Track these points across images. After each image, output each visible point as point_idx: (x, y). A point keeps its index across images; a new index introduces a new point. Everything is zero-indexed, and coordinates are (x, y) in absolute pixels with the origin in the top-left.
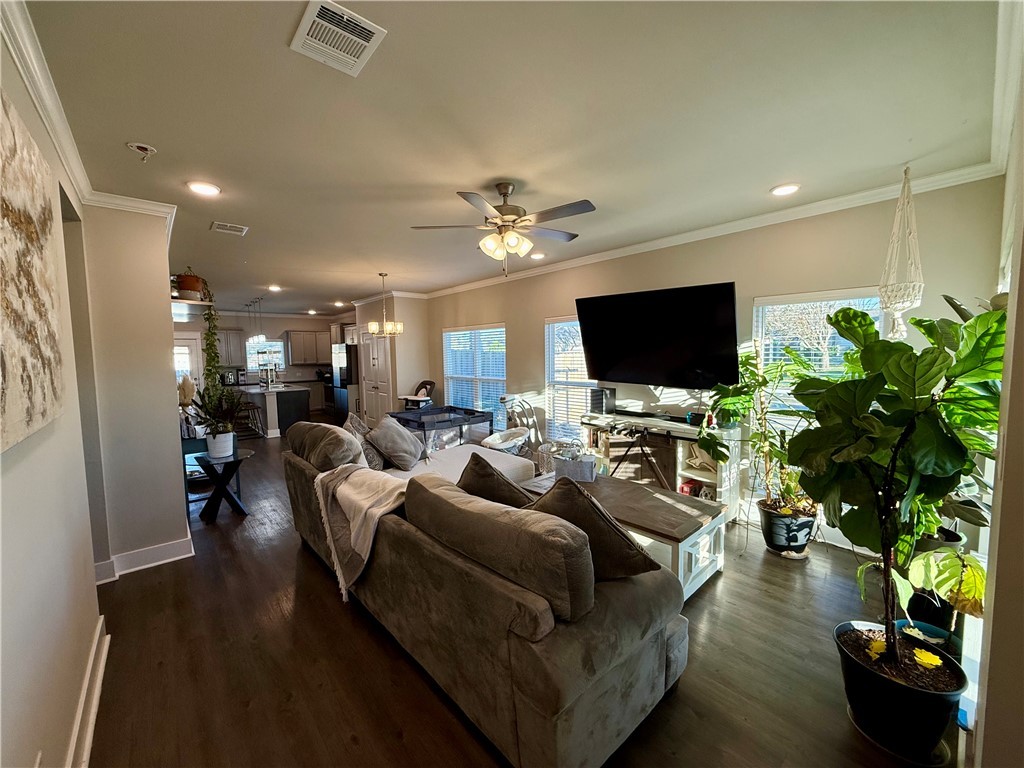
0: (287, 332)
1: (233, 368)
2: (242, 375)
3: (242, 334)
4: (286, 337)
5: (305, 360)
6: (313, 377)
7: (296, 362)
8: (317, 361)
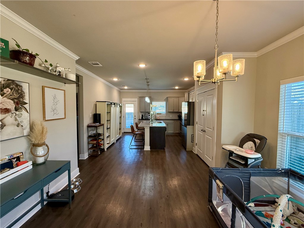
0: (167, 98)
2: (149, 115)
5: (173, 110)
6: (177, 118)
7: (170, 111)
8: (178, 110)
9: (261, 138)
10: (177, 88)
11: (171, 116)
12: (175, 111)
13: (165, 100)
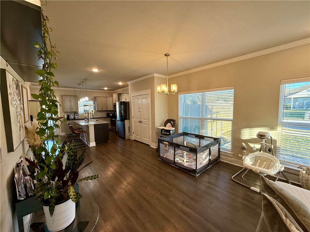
0: (95, 97)
1: (73, 112)
2: (77, 115)
3: (76, 98)
4: (95, 99)
5: (102, 109)
6: (105, 116)
7: (99, 110)
8: (107, 109)
9: (174, 121)
10: (106, 89)
11: (99, 115)
13: (92, 99)
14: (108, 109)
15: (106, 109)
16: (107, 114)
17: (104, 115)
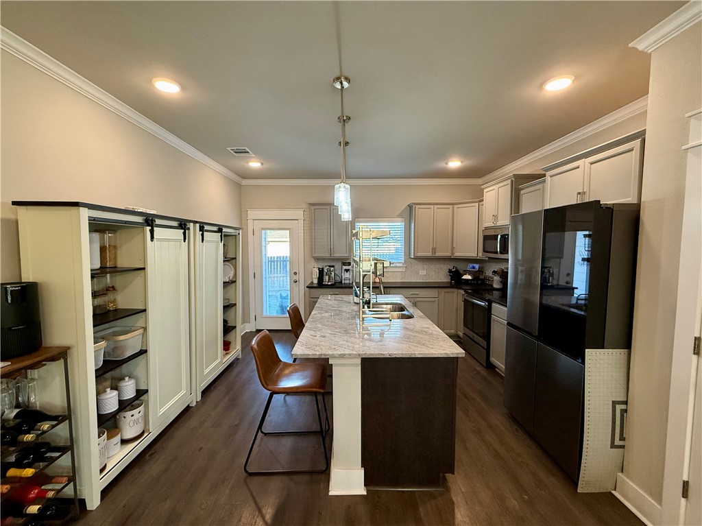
0: (410, 207)
2: (347, 271)
4: (409, 214)
5: (434, 251)
6: (444, 279)
7: (420, 254)
8: (453, 253)
10: (455, 164)
11: (423, 272)
12: (438, 254)
13: (400, 216)
14: (458, 254)
15: (448, 254)
16: (450, 271)
17: (440, 274)
